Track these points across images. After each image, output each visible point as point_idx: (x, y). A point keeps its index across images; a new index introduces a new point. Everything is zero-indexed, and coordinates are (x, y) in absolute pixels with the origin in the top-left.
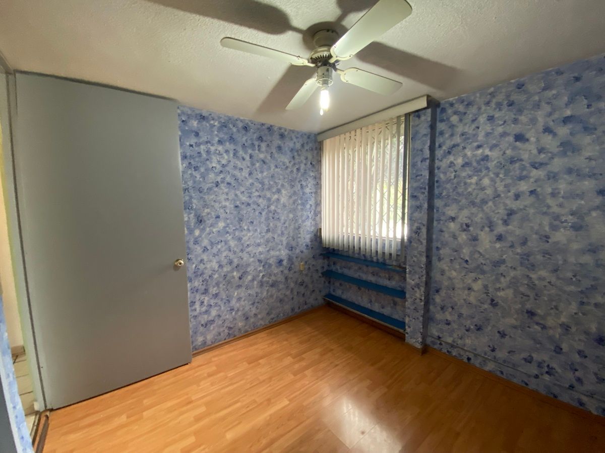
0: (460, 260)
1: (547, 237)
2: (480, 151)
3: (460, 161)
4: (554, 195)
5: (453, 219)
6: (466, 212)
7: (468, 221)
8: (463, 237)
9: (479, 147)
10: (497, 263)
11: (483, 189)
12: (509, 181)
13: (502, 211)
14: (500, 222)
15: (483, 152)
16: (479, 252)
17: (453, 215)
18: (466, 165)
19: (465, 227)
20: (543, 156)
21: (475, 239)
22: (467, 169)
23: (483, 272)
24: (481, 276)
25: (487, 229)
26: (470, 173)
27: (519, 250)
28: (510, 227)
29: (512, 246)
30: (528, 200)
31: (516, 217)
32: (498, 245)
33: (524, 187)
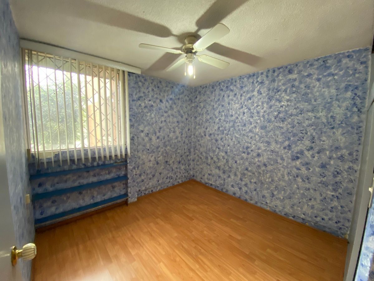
0: (146, 150)
1: (169, 136)
2: (150, 102)
3: (143, 105)
4: (169, 122)
5: (142, 131)
6: (147, 128)
7: (148, 132)
8: (147, 139)
9: (150, 100)
10: (158, 148)
11: (152, 118)
12: (159, 116)
13: (158, 127)
14: (158, 132)
15: (151, 103)
16: (152, 145)
17: (142, 130)
18: (145, 107)
19: (147, 135)
20: (167, 109)
21: (151, 139)
22: (146, 109)
23: (154, 152)
24: (153, 154)
25: (154, 135)
26: (148, 111)
27: (163, 141)
28: (160, 133)
29: (161, 140)
30: (164, 124)
31: (162, 130)
32: (158, 141)
33: (163, 119)
